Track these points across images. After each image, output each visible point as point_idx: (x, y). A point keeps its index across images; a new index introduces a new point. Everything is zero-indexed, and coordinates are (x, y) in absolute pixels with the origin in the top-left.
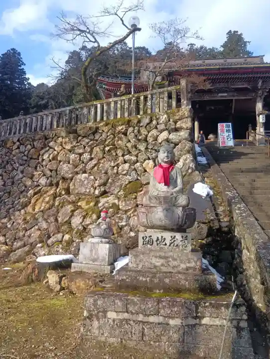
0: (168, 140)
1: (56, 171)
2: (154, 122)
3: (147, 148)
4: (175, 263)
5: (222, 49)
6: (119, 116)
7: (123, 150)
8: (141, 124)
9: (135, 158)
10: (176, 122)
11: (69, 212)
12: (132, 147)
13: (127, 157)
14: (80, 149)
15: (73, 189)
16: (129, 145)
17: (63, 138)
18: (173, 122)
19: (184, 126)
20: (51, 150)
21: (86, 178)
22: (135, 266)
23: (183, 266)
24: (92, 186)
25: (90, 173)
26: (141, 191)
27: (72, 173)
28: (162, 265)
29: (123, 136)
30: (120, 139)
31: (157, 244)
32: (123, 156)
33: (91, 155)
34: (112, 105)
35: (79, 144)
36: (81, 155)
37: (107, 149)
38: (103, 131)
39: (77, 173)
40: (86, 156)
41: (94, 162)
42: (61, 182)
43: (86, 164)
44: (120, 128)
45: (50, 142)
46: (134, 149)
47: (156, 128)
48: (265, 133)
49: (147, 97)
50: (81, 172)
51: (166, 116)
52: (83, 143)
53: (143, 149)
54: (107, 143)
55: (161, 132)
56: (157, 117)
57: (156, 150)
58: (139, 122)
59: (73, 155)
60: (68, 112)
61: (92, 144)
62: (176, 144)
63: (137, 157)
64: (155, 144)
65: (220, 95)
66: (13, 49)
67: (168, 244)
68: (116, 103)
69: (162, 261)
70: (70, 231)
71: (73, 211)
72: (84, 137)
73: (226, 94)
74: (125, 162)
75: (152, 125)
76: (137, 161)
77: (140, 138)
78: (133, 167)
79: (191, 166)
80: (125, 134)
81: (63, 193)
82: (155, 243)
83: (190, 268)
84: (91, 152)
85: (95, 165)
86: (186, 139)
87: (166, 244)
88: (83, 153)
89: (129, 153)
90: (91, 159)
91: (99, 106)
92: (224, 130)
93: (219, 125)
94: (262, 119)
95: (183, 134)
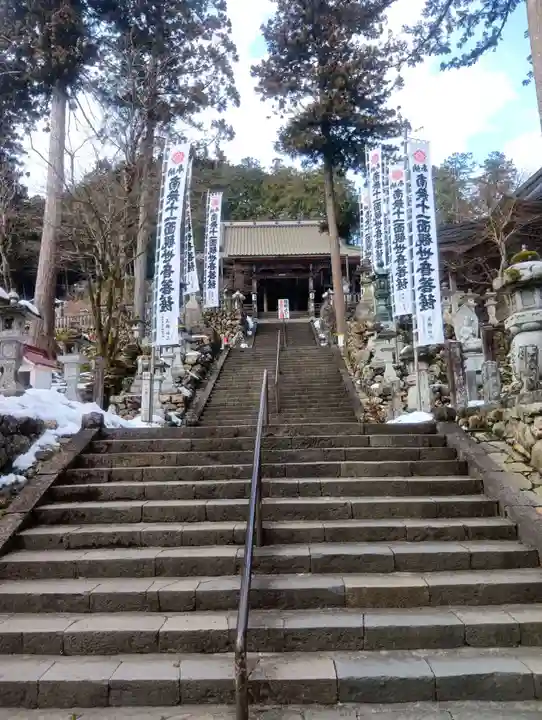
0: (231, 324)
48: (315, 305)
64: (225, 326)
65: (280, 275)
73: (284, 275)
79: (241, 336)
92: (283, 305)
93: (279, 301)
94: (312, 296)
95: (238, 322)
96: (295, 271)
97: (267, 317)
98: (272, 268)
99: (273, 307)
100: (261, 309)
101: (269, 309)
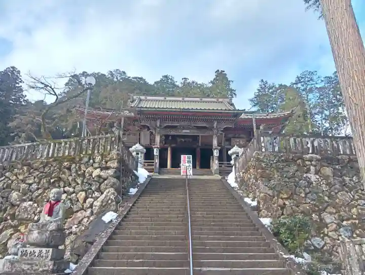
0: (99, 176)
1: (7, 198)
2: (91, 161)
3: (83, 182)
4: (37, 268)
5: (211, 85)
6: (67, 154)
7: (65, 182)
8: (82, 162)
9: (73, 190)
10: (106, 162)
11: (8, 235)
12: (72, 180)
13: (67, 189)
14: (30, 179)
15: (18, 215)
16: (70, 178)
17: (18, 169)
18: (105, 162)
19: (112, 165)
20: (6, 179)
21: (30, 205)
22: (10, 270)
23: (41, 269)
24: (34, 213)
25: (35, 201)
26: (71, 217)
27: (19, 201)
28: (28, 269)
29: (66, 171)
30: (64, 173)
31: (30, 256)
32: (64, 187)
33: (38, 186)
34: (63, 144)
35: (30, 175)
36: (30, 185)
37: (52, 181)
38: (52, 165)
39: (25, 201)
40: (34, 186)
41: (40, 191)
42: (9, 208)
43: (33, 193)
44: (66, 164)
45: (6, 172)
46: (73, 182)
47: (92, 166)
48: (219, 164)
49: (90, 141)
50: (28, 200)
51: (100, 157)
52: (35, 175)
53: (79, 182)
54: (53, 175)
55: (96, 169)
56: (94, 157)
57: (89, 184)
58: (81, 159)
59: (24, 185)
60: (26, 147)
61: (42, 176)
62: (105, 179)
63: (75, 189)
64: (90, 179)
65: (184, 131)
66: (13, 68)
67: (37, 255)
68: (66, 143)
69: (29, 266)
70: (4, 252)
71: (12, 235)
72: (35, 170)
73: (188, 131)
74: (65, 192)
75: (89, 163)
76: (74, 192)
77: (79, 173)
78: (69, 197)
79: (111, 197)
80: (69, 169)
81: (9, 218)
82: (29, 255)
83: (45, 270)
84: (39, 183)
85: (40, 194)
86: (111, 176)
87: (35, 256)
88: (32, 184)
89: (70, 185)
90: (38, 189)
91: (52, 144)
92: (186, 161)
93: (182, 156)
94: (216, 153)
95: (111, 172)
96: (198, 128)
97: (168, 173)
98: (176, 124)
99: (176, 164)
100: (163, 164)
101: (173, 166)
